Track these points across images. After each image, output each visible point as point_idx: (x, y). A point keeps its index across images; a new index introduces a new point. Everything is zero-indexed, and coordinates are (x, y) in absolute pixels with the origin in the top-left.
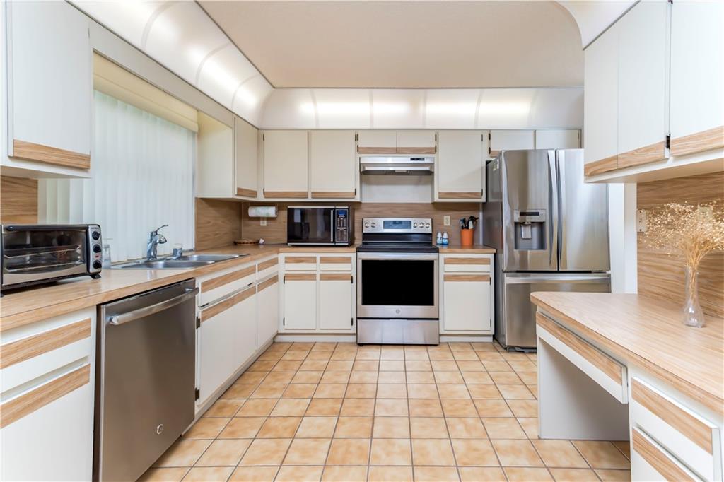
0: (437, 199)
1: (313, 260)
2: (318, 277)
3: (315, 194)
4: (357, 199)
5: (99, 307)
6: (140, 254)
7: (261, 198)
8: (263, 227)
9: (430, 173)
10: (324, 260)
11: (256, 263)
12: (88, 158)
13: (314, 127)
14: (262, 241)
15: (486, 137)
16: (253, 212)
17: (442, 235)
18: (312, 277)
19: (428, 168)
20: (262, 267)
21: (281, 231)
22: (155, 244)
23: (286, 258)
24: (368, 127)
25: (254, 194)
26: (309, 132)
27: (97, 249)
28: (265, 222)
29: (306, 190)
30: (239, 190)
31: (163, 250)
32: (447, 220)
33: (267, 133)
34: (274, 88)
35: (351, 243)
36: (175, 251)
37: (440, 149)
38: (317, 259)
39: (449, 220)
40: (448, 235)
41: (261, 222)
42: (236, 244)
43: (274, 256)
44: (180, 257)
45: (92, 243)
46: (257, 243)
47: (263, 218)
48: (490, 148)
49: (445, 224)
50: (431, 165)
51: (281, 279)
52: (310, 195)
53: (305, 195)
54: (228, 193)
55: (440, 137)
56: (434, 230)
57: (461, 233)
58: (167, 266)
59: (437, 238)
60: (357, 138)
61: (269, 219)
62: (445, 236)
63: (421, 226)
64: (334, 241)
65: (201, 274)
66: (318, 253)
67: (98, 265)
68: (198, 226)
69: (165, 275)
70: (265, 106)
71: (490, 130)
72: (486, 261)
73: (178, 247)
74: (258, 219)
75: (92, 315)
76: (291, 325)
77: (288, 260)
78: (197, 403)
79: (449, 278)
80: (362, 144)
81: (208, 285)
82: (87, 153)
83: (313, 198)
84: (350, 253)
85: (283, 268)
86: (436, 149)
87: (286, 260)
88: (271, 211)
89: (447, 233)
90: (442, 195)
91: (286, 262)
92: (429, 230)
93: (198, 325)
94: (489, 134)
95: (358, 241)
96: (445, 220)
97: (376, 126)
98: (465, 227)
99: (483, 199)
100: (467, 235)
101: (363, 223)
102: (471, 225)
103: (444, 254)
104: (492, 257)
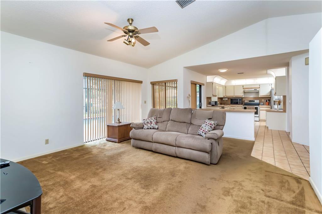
1: (235, 107)
3: (235, 96)
4: (243, 97)
7: (225, 97)
8: (226, 101)
9: (258, 92)
10: (237, 107)
14: (225, 104)
15: (271, 85)
16: (223, 99)
19: (258, 91)
21: (230, 102)
24: (245, 84)
26: (234, 86)
32: (263, 100)
33: (227, 87)
34: (228, 80)
35: (242, 104)
42: (221, 104)
43: (228, 106)
48: (272, 87)
50: (259, 91)
53: (233, 96)
55: (260, 85)
56: (260, 102)
59: (261, 104)
60: (243, 86)
63: (257, 101)
64: (239, 104)
70: (226, 83)
71: (272, 83)
72: (269, 108)
74: (224, 100)
79: (261, 110)
80: (244, 87)
84: (242, 106)
86: (259, 88)
88: (227, 99)
89: (263, 103)
90: (260, 96)
95: (244, 104)
97: (247, 84)
98: (267, 101)
99: (270, 96)
100: (267, 103)
101: (244, 101)
102: (268, 101)
103: (260, 106)
104: (270, 107)
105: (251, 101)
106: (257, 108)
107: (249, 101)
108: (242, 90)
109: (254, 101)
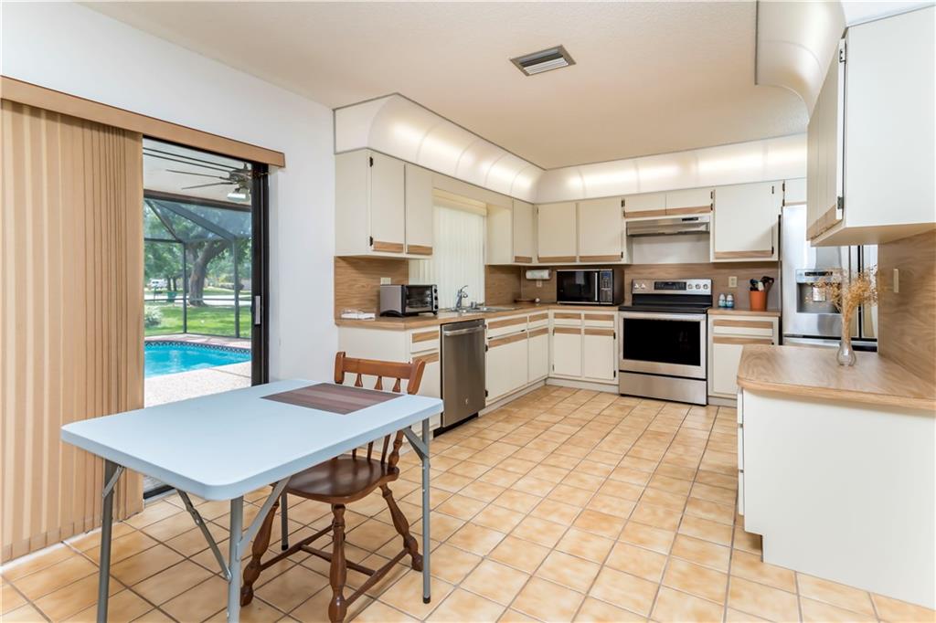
0: (712, 260)
1: (579, 317)
2: (583, 332)
3: (582, 258)
4: (624, 261)
5: (441, 325)
6: (453, 305)
7: (535, 263)
8: (538, 288)
9: (705, 233)
10: (588, 317)
11: (528, 315)
12: (431, 249)
13: (582, 197)
14: (538, 300)
15: (779, 188)
16: (529, 275)
17: (726, 297)
18: (577, 331)
19: (703, 228)
20: (533, 319)
21: (552, 291)
22: (461, 298)
23: (555, 314)
24: (635, 191)
25: (530, 260)
26: (577, 202)
27: (436, 298)
28: (541, 283)
29: (574, 255)
30: (516, 258)
31: (466, 302)
32: (733, 281)
33: (540, 208)
34: (544, 170)
35: (616, 303)
36: (472, 304)
37: (717, 207)
38: (582, 316)
39: (735, 282)
40: (733, 298)
41: (537, 282)
42: (516, 301)
43: (545, 312)
44: (475, 307)
45: (434, 295)
46: (533, 302)
47: (539, 280)
48: (784, 201)
49: (730, 286)
50: (707, 224)
51: (551, 331)
52: (578, 259)
53: (573, 259)
54: (508, 260)
55: (717, 195)
56: (715, 291)
57: (750, 296)
58: (467, 312)
59: (719, 300)
60: (623, 203)
61: (544, 280)
62: (730, 298)
63: (698, 286)
64: (598, 301)
65: (489, 318)
66: (583, 311)
67: (436, 307)
68: (487, 287)
69: (466, 316)
70: (539, 186)
71: (784, 181)
72: (770, 325)
73: (474, 301)
74: (534, 280)
75: (439, 328)
76: (559, 371)
77: (556, 316)
78: (487, 399)
79: (719, 340)
80: (628, 209)
81: (493, 325)
82: (430, 246)
83: (581, 261)
84: (614, 312)
85: (553, 322)
86: (712, 207)
87: (554, 316)
88: (545, 274)
89: (732, 295)
90: (717, 255)
91: (555, 317)
92: (708, 292)
93: (487, 350)
94: (784, 185)
95: (628, 302)
96: (730, 282)
97: (643, 191)
98: (754, 288)
99: (775, 258)
100: (757, 297)
101: (632, 284)
102: (760, 286)
103: (714, 315)
104: (775, 321)
105: (667, 285)
106: (697, 324)
107: (657, 286)
108: (620, 226)
109: (683, 286)
